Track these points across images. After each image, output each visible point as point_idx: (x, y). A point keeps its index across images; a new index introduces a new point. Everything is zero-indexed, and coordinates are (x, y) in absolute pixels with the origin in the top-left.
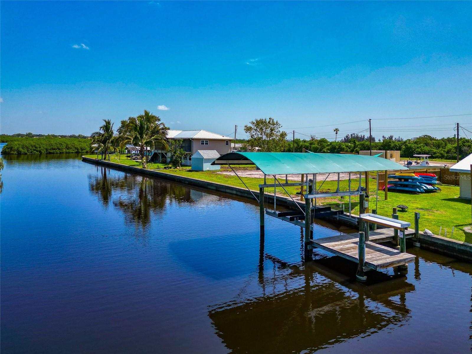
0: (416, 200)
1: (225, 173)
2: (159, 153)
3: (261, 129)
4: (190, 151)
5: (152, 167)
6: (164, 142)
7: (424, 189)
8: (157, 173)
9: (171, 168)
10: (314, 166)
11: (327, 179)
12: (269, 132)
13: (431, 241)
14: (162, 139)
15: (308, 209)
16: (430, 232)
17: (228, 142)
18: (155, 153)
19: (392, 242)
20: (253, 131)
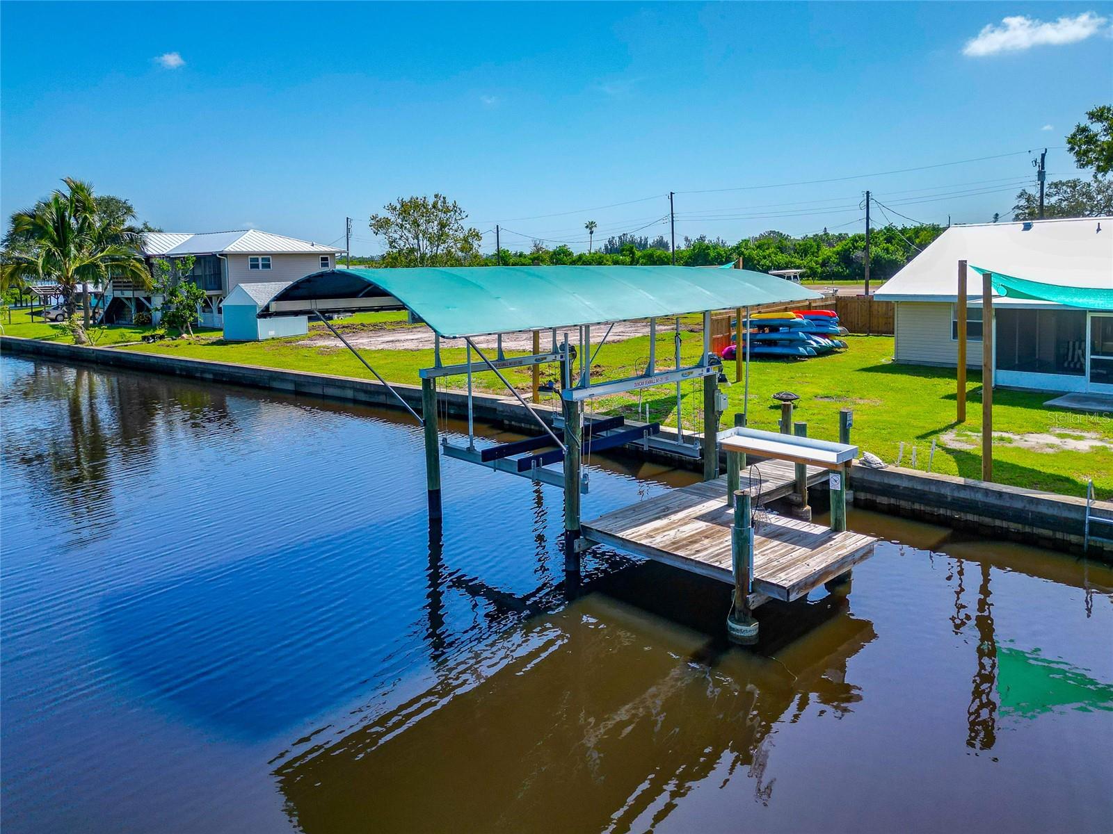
0: (806, 376)
1: (321, 343)
2: (127, 299)
3: (416, 224)
4: (221, 289)
5: (103, 340)
6: (138, 265)
7: (814, 348)
8: (119, 355)
9: (162, 337)
10: (587, 303)
11: (607, 337)
12: (435, 232)
13: (879, 484)
14: (129, 257)
15: (574, 433)
16: (876, 459)
17: (326, 259)
18: (115, 300)
19: (791, 497)
20: (394, 228)
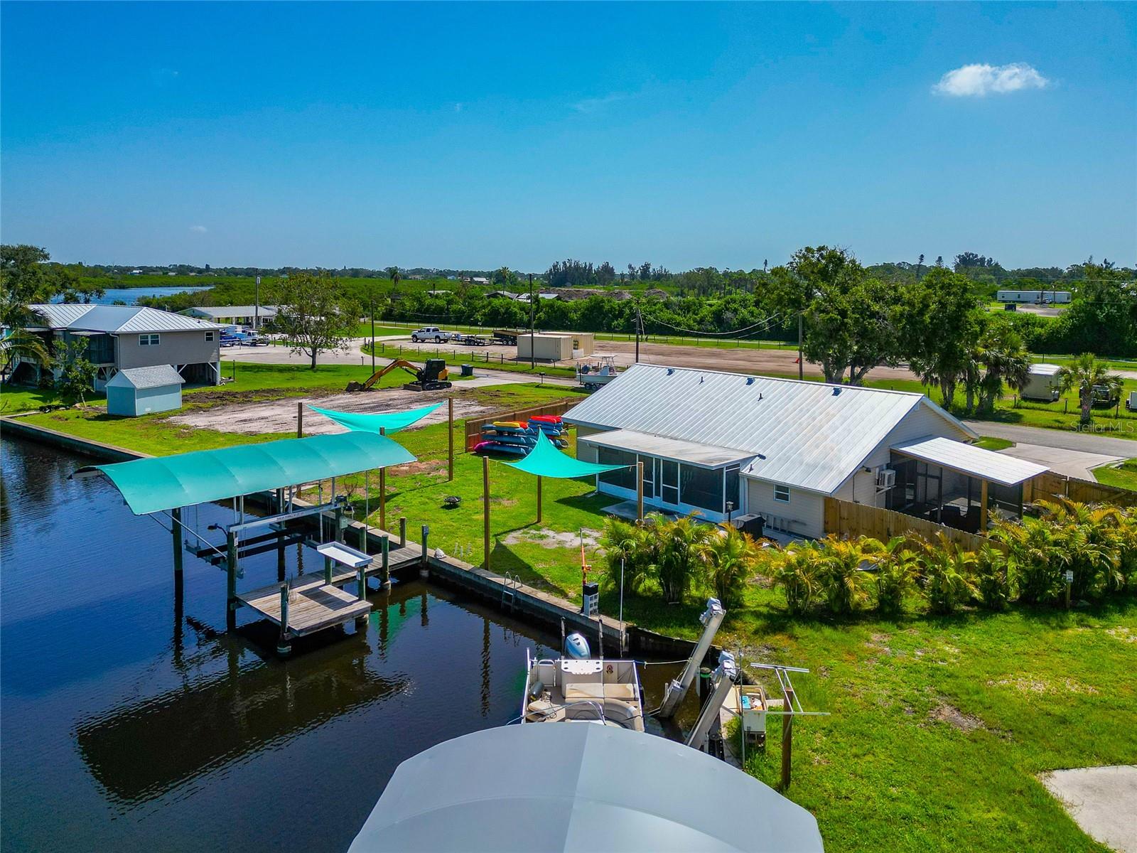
1: (186, 420)
2: (32, 363)
4: (113, 364)
6: (38, 346)
8: (17, 427)
9: (57, 408)
15: (232, 549)
17: (211, 334)
18: (22, 364)
